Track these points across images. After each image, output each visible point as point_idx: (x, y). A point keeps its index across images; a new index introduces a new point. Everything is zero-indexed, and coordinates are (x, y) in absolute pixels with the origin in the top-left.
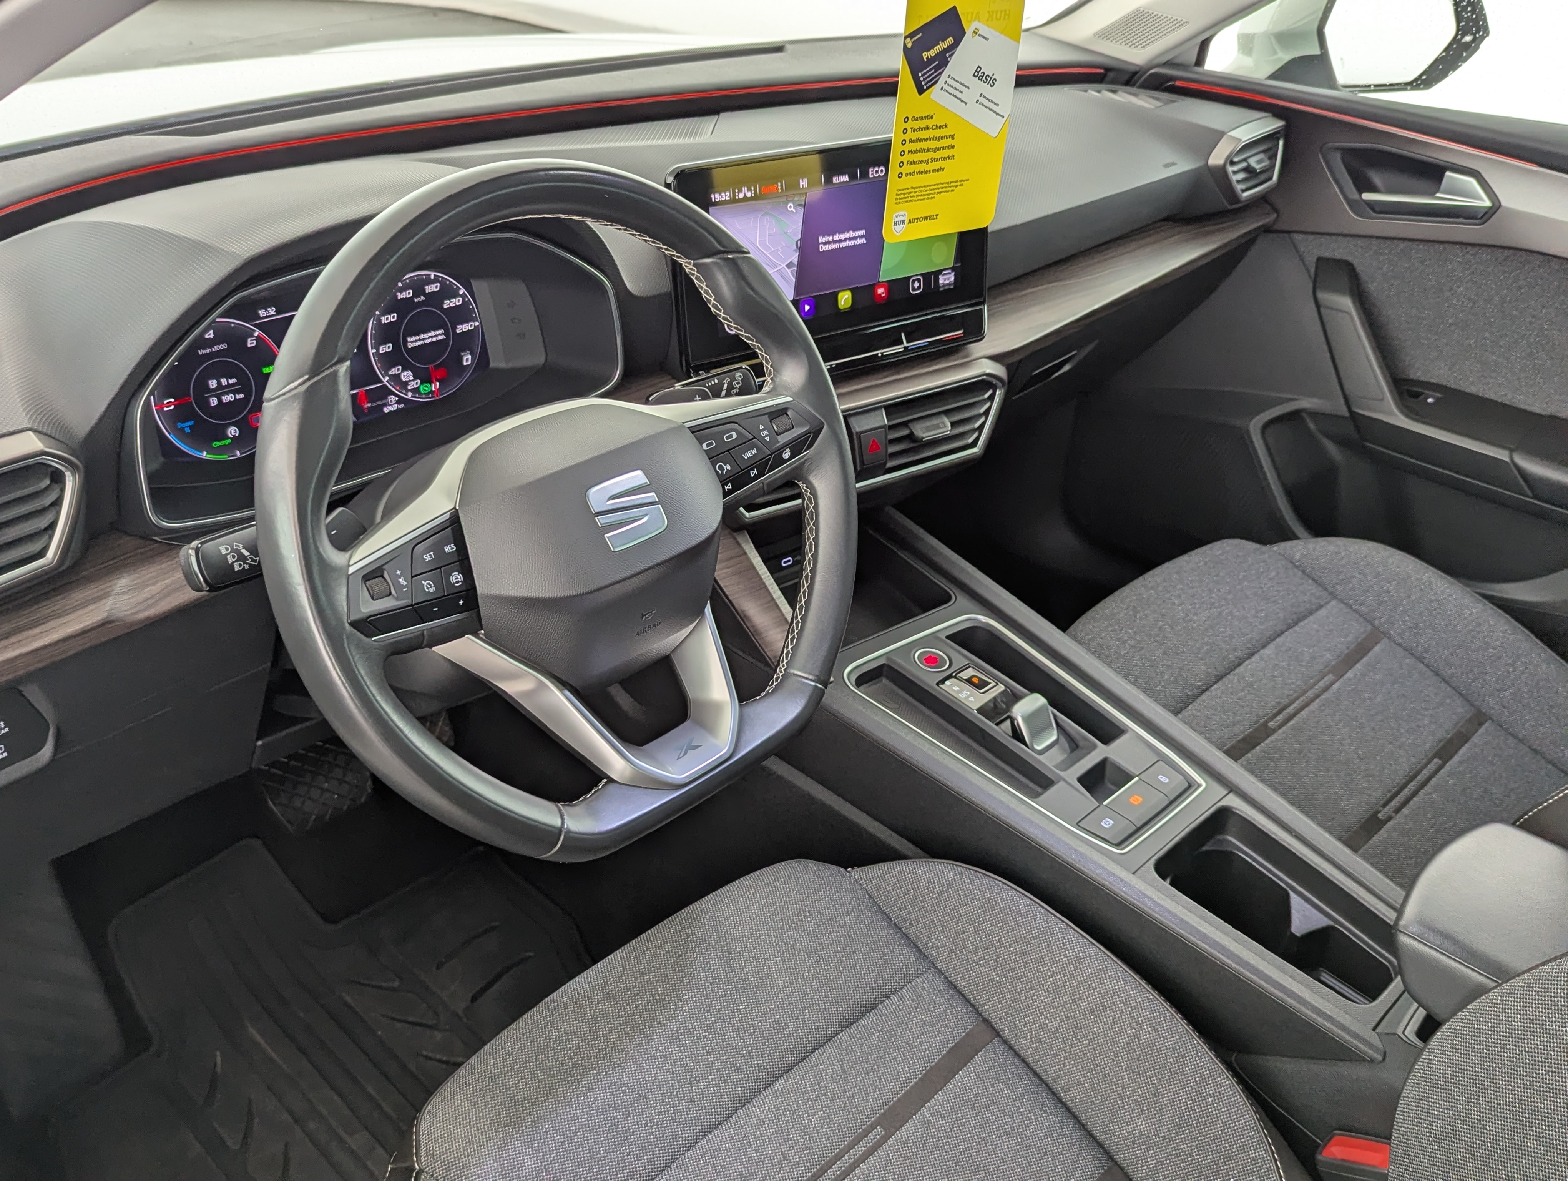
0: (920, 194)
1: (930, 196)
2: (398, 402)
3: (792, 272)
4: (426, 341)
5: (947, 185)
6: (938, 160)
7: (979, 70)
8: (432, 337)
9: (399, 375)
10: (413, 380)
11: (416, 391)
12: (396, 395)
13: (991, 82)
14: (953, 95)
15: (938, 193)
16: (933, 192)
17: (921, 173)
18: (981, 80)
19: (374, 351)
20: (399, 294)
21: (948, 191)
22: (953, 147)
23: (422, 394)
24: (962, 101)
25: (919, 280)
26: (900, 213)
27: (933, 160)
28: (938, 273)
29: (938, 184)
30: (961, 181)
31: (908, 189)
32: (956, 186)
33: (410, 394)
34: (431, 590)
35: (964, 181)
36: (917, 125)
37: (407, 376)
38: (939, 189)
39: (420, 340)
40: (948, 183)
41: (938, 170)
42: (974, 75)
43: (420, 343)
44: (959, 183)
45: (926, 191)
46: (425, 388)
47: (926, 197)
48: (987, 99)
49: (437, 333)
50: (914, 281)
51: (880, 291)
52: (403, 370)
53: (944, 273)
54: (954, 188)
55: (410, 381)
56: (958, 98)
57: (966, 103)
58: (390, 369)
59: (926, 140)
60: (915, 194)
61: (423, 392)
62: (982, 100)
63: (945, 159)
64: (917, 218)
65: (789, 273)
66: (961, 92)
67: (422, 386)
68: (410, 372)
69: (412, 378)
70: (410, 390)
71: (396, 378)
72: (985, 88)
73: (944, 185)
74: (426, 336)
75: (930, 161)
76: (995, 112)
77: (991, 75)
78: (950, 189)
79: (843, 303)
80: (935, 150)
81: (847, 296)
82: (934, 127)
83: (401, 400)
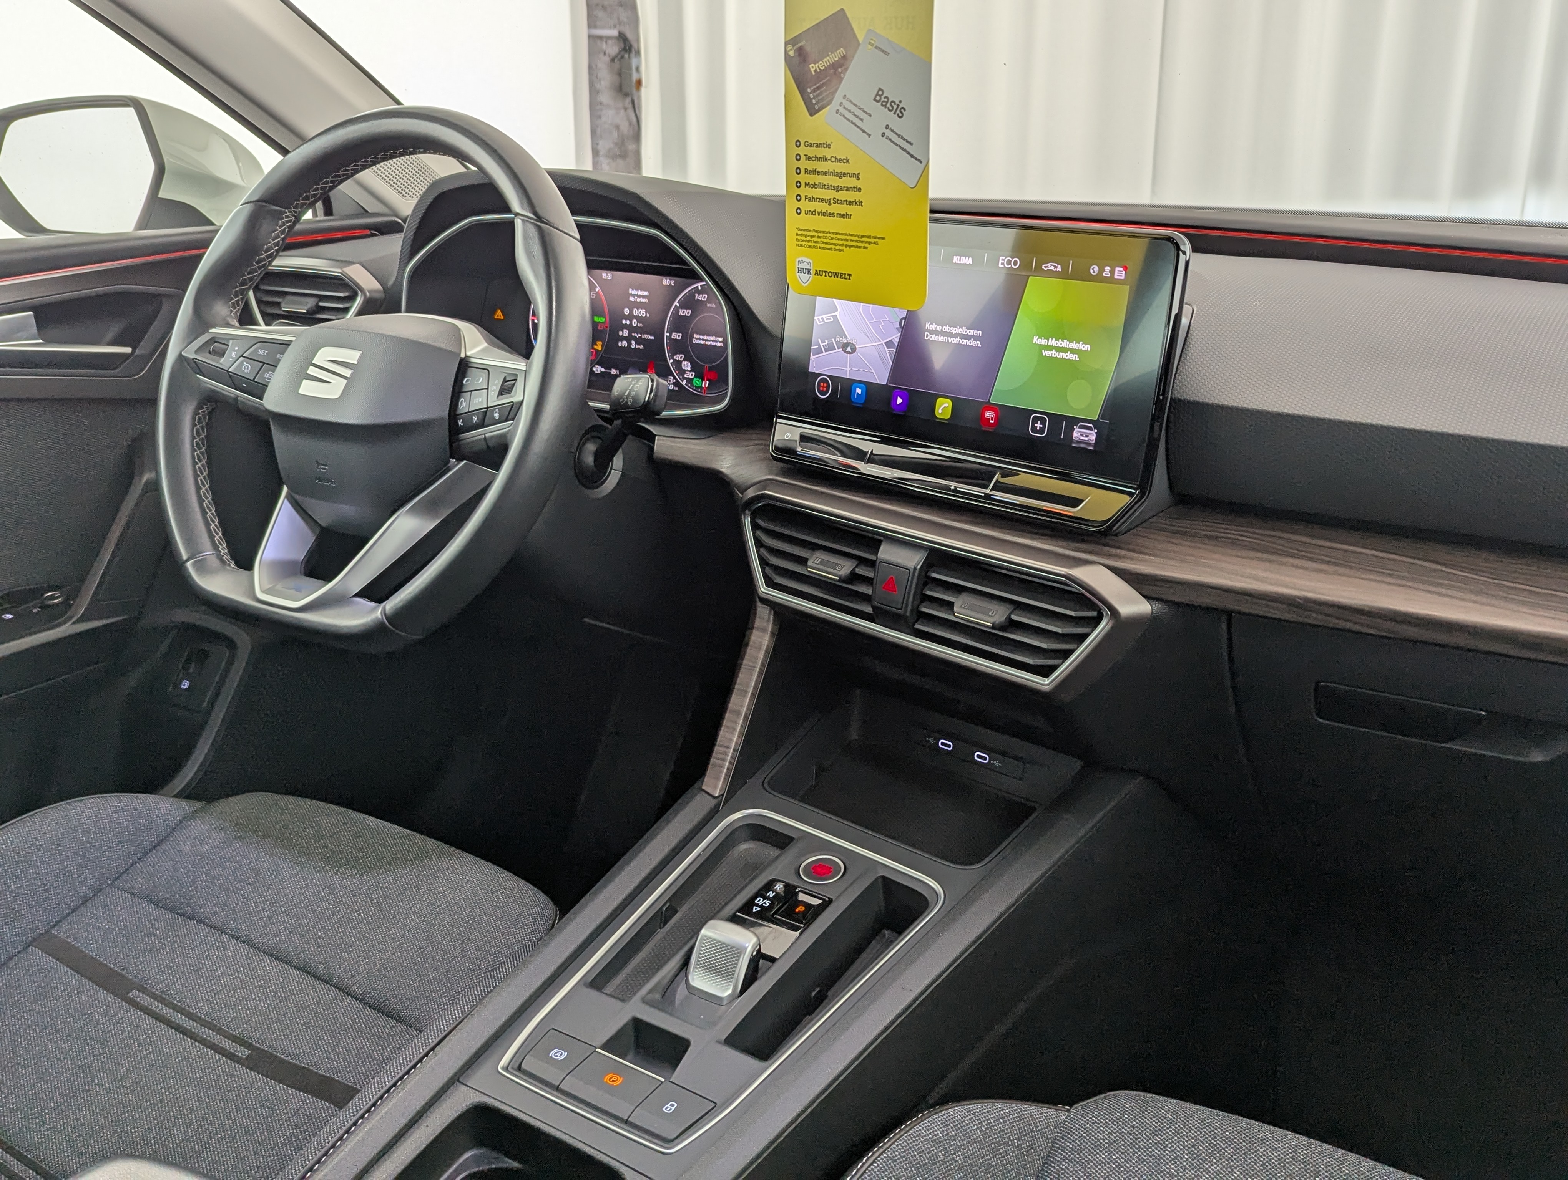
0: (825, 241)
1: (838, 247)
2: (674, 384)
3: (889, 353)
4: (708, 343)
5: (856, 238)
6: (842, 203)
7: (880, 93)
8: (713, 341)
9: (681, 362)
10: (690, 371)
11: (690, 381)
12: (675, 378)
13: (898, 112)
14: (853, 123)
15: (847, 246)
16: (840, 242)
17: (824, 214)
18: (885, 106)
19: (668, 334)
20: (697, 295)
21: (860, 247)
22: (859, 190)
23: (693, 386)
24: (864, 132)
25: (1043, 421)
26: (804, 259)
27: (836, 201)
28: (1073, 422)
29: (846, 234)
30: (875, 238)
31: (810, 231)
32: (870, 243)
33: (685, 381)
34: (246, 371)
35: (879, 238)
36: (812, 152)
37: (686, 365)
38: (847, 240)
39: (703, 340)
40: (858, 236)
41: (843, 216)
42: (875, 100)
43: (702, 342)
44: (872, 240)
45: (832, 239)
46: (697, 382)
47: (833, 247)
48: (896, 134)
49: (718, 339)
50: (1036, 420)
51: (989, 414)
52: (684, 360)
53: (1081, 424)
54: (867, 245)
55: (687, 371)
56: (858, 127)
57: (869, 136)
58: (676, 354)
59: (825, 173)
60: (819, 240)
61: (694, 384)
62: (888, 133)
63: (850, 203)
64: (826, 272)
65: (887, 352)
66: (862, 120)
67: (695, 379)
68: (689, 363)
69: (689, 369)
70: (686, 378)
71: (678, 363)
72: (891, 118)
73: (853, 238)
74: (708, 338)
75: (832, 202)
76: (908, 153)
77: (897, 102)
78: (862, 245)
79: (940, 411)
80: (838, 189)
81: (946, 405)
82: (833, 159)
83: (677, 384)
